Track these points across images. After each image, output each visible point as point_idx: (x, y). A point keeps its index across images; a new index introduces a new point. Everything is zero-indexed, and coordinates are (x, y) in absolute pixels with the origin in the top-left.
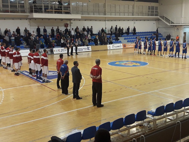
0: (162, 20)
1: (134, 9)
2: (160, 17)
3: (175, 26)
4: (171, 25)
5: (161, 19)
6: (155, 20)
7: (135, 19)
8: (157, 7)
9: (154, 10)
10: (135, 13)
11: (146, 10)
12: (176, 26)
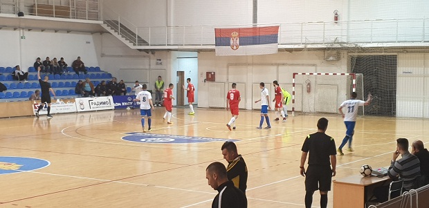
0: (112, 32)
3: (150, 53)
4: (140, 50)
6: (92, 33)
7: (22, 24)
12: (153, 51)
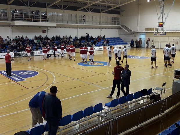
1: (100, 19)
2: (121, 26)
4: (130, 33)
5: (122, 27)
6: (118, 28)
7: (101, 27)
8: (119, 18)
9: (117, 21)
10: (101, 22)
11: (110, 20)
12: (133, 33)
